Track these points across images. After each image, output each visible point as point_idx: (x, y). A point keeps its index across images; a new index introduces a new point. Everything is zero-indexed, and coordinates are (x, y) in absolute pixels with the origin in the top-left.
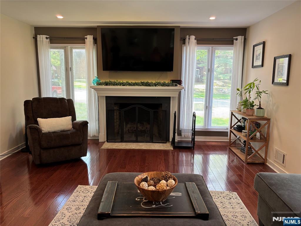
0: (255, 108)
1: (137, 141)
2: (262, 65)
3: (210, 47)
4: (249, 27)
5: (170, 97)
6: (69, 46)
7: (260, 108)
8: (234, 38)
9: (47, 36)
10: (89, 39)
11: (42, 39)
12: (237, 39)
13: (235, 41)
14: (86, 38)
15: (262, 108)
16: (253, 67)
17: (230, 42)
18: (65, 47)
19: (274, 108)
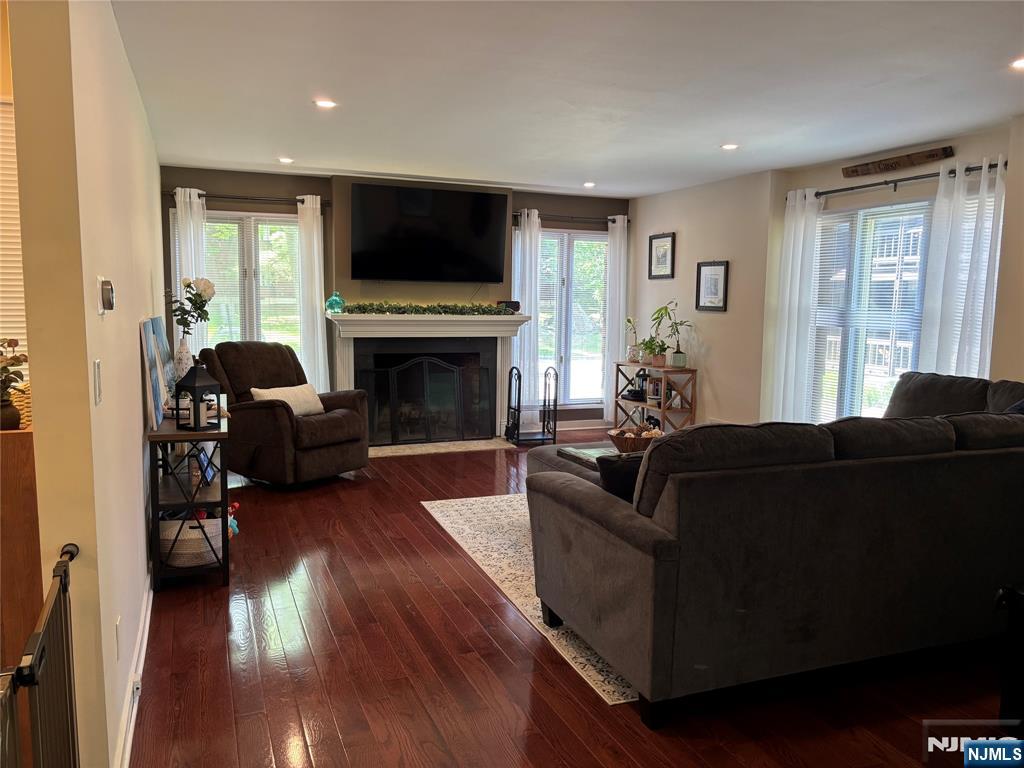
0: (669, 353)
1: (428, 440)
2: (672, 275)
3: (565, 234)
4: (634, 199)
5: (496, 338)
6: (253, 216)
7: (678, 352)
8: (609, 218)
9: (201, 192)
10: (311, 203)
11: (188, 198)
12: (614, 221)
13: (610, 224)
14: (303, 202)
15: (681, 353)
16: (651, 277)
17: (602, 226)
18: (241, 219)
19: (703, 350)
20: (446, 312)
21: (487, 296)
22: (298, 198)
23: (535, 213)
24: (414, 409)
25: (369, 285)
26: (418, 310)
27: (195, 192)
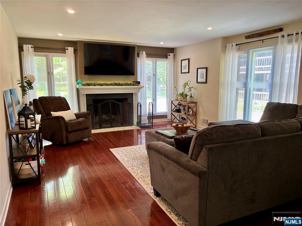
0: (188, 97)
1: (112, 127)
2: (189, 72)
3: (154, 59)
4: (176, 48)
5: (133, 93)
6: (51, 54)
7: (191, 97)
8: (168, 54)
9: (32, 46)
11: (28, 48)
13: (168, 56)
15: (192, 97)
16: (182, 73)
17: (165, 57)
18: (46, 55)
19: (199, 96)
20: (116, 85)
21: (129, 80)
22: (66, 48)
23: (144, 53)
24: (107, 117)
25: (91, 77)
26: (107, 85)
27: (30, 46)
